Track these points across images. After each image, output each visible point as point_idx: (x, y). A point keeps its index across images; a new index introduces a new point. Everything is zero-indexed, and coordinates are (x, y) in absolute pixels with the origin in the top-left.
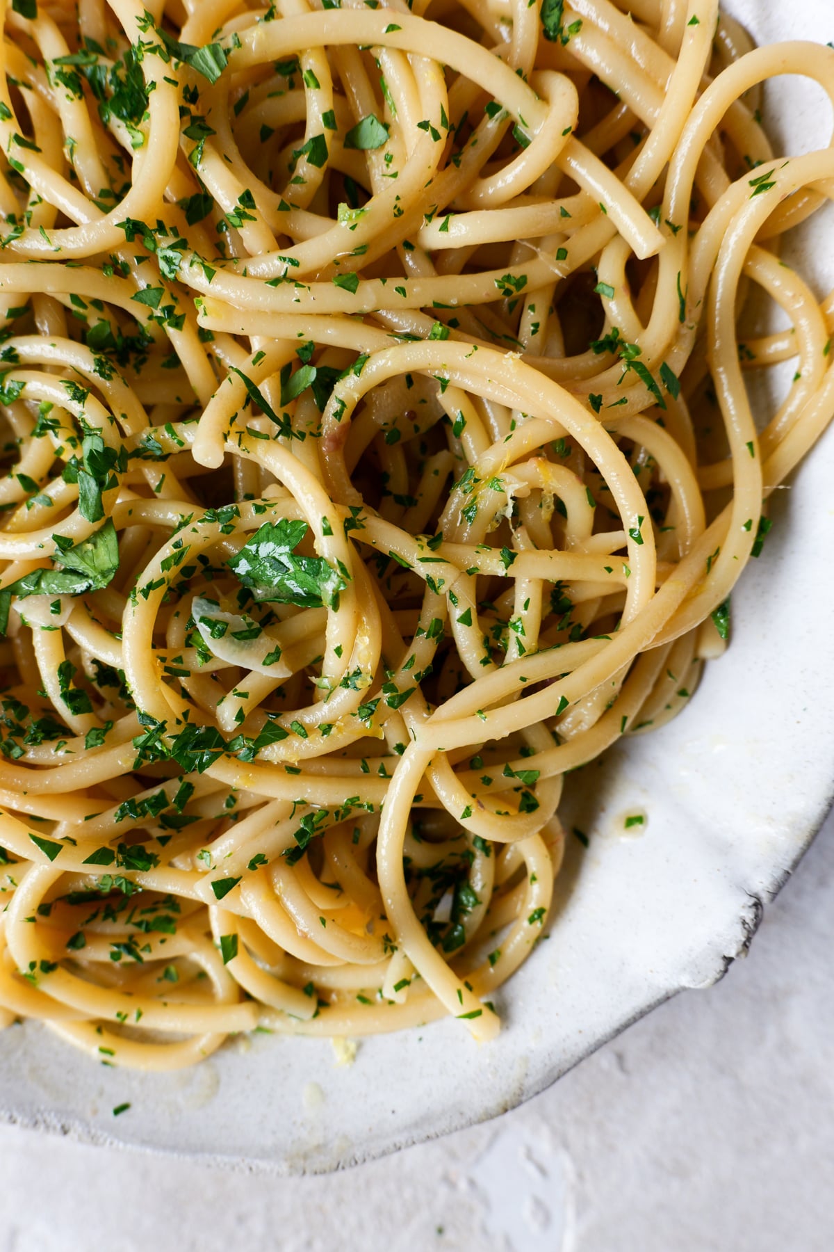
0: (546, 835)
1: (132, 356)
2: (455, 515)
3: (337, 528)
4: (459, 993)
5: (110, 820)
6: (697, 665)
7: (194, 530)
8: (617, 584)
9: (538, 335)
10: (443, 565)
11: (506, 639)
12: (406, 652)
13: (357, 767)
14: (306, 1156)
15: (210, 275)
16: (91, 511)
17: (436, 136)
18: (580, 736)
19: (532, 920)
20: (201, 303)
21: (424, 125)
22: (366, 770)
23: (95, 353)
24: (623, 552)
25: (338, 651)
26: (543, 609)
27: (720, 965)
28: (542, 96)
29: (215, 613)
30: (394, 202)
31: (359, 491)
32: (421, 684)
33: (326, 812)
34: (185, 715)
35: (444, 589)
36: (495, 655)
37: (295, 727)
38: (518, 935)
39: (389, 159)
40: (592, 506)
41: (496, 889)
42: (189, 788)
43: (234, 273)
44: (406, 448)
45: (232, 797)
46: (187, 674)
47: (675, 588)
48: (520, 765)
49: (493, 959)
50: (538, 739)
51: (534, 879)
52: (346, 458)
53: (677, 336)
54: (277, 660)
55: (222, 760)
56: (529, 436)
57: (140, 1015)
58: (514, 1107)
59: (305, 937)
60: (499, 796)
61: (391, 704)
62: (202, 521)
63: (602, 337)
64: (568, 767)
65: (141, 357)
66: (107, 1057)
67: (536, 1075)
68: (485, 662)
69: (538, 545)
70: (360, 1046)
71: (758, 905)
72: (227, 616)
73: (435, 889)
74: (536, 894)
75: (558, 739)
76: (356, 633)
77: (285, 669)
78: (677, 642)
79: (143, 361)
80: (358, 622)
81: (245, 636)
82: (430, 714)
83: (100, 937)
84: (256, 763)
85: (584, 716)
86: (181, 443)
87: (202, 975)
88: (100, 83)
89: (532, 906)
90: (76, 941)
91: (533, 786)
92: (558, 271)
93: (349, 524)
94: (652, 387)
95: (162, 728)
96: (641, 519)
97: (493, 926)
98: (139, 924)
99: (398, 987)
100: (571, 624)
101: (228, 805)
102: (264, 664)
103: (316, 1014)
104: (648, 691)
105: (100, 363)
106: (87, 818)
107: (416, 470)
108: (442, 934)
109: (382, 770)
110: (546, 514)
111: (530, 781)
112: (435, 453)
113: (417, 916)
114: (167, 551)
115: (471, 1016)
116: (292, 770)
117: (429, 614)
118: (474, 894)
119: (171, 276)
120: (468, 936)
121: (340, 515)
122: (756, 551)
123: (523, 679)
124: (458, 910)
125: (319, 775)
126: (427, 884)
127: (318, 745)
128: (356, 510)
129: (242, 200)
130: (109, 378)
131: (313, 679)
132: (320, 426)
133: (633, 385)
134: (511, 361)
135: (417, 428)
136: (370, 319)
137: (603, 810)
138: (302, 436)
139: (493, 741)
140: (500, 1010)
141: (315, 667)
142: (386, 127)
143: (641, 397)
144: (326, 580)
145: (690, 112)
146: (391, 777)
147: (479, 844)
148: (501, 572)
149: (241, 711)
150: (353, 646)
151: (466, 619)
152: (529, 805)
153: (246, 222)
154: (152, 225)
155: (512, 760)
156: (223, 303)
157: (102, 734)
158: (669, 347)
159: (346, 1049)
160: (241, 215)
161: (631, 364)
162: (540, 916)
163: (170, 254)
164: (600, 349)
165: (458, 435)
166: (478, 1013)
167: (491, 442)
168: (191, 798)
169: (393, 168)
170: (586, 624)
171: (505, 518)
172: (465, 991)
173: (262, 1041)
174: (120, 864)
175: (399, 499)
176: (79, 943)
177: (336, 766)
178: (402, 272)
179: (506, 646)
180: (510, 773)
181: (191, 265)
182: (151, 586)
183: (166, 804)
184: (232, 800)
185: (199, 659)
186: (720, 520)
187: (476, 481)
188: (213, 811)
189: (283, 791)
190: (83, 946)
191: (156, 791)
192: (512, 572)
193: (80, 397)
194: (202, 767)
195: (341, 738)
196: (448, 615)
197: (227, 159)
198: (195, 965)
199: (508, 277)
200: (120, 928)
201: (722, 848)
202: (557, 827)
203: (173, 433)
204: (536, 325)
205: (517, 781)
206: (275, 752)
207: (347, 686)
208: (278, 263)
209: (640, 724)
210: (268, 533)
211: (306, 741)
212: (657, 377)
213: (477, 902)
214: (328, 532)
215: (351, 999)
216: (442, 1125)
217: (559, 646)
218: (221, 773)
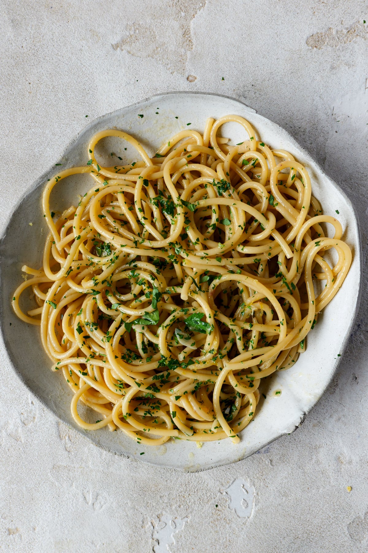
0: (255, 394)
1: (163, 266)
2: (239, 313)
3: (212, 317)
4: (230, 431)
5: (151, 380)
6: (298, 354)
7: (178, 313)
8: (277, 333)
9: (262, 272)
10: (236, 326)
11: (249, 344)
12: (224, 345)
13: (210, 372)
14: (189, 468)
15: (188, 255)
16: (154, 307)
17: (242, 229)
18: (266, 370)
19: (250, 415)
20: (184, 261)
21: (240, 226)
22: (212, 373)
23: (156, 268)
24: (279, 326)
25: (209, 344)
26: (259, 338)
27: (294, 428)
28: (267, 219)
29: (181, 333)
30: (231, 243)
31: (216, 305)
32: (228, 354)
33: (202, 383)
34: (171, 356)
35: (235, 332)
36: (246, 348)
37: (197, 361)
38: (246, 419)
39: (230, 229)
40: (272, 314)
41: (241, 407)
42: (169, 374)
43: (192, 254)
44: (228, 295)
45: (178, 376)
46: (172, 346)
47: (291, 336)
48: (250, 376)
49: (239, 424)
50: (255, 370)
51: (251, 404)
52: (214, 297)
53: (296, 276)
54: (194, 345)
55: (178, 368)
56: (258, 297)
57: (149, 430)
58: (242, 460)
59: (195, 412)
60: (244, 383)
61: (220, 358)
62: (180, 311)
63: (278, 273)
64: (262, 377)
65: (165, 267)
66: (139, 441)
67: (248, 453)
68: (243, 349)
69: (259, 322)
70: (203, 444)
71: (305, 414)
72: (183, 334)
73: (226, 406)
74: (252, 409)
75: (260, 370)
76: (213, 340)
77: (196, 347)
78: (292, 348)
79: (165, 268)
80: (214, 338)
81: (187, 339)
82: (229, 361)
83: (142, 409)
84: (186, 369)
85: (267, 365)
86: (176, 292)
87: (164, 423)
88: (163, 204)
89: (250, 411)
90: (136, 410)
91: (253, 381)
92: (268, 258)
93: (215, 315)
94: (289, 288)
95: (166, 359)
96: (283, 320)
97: (239, 417)
98: (151, 407)
99: (215, 428)
100: (265, 342)
101: (177, 379)
102: (191, 346)
103: (193, 435)
104: (284, 360)
105: (157, 271)
106: (144, 379)
107: (230, 299)
108: (227, 417)
109: (216, 374)
110: (261, 315)
111: (252, 380)
112: (235, 295)
113: (222, 411)
114: (171, 317)
115: (233, 437)
116: (194, 372)
117: (231, 337)
118: (236, 407)
119: (178, 254)
120: (233, 418)
121: (213, 313)
122: (312, 328)
123: (252, 355)
124: (231, 411)
125: (201, 373)
126: (224, 404)
127: (202, 366)
128: (216, 312)
129: (197, 240)
130: (159, 274)
131: (201, 350)
132: (208, 289)
133: (284, 287)
134: (255, 282)
135: (231, 290)
136: (224, 267)
137: (271, 389)
138: (204, 292)
139: (244, 369)
140: (240, 437)
141: (202, 347)
142: (230, 221)
143: (285, 290)
144: (208, 328)
145: (302, 226)
146: (218, 375)
147: (238, 395)
148: (249, 329)
149: (185, 356)
150: (212, 343)
151: (240, 339)
152: (251, 385)
153: (197, 244)
154: (175, 243)
155: (248, 374)
156: (189, 261)
157: (150, 359)
158: (294, 278)
159: (200, 444)
160: (196, 243)
161: (284, 282)
162: (252, 414)
163: (178, 249)
164: (277, 277)
165: (241, 293)
166: (235, 436)
167: (249, 296)
168: (170, 376)
169: (231, 232)
170: (269, 342)
171: (251, 315)
172: (232, 431)
173: (178, 441)
174: (153, 390)
175: (225, 307)
176: (137, 410)
177: (205, 372)
178: (232, 257)
179: (249, 346)
180: (247, 377)
181: (183, 252)
182: (167, 326)
183: (164, 377)
184: (178, 378)
185: (176, 343)
186: (305, 319)
187: (245, 306)
188: (173, 380)
189: (192, 377)
190: (138, 411)
191: (161, 374)
192: (252, 329)
193: (153, 279)
194: (174, 369)
195: (208, 365)
196: (235, 337)
197: (193, 228)
198: (163, 420)
199: (256, 259)
200: (147, 407)
201: (299, 401)
202: (258, 392)
203: (174, 289)
204: (262, 269)
205: (249, 379)
206: (191, 367)
207: (210, 353)
208: (203, 253)
209: (281, 368)
210: (195, 315)
211: (199, 365)
212: (290, 286)
213: (236, 409)
214: (210, 317)
215: (202, 432)
216: (224, 462)
217: (261, 347)
218: (178, 371)
